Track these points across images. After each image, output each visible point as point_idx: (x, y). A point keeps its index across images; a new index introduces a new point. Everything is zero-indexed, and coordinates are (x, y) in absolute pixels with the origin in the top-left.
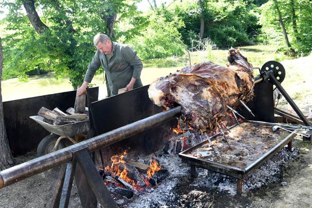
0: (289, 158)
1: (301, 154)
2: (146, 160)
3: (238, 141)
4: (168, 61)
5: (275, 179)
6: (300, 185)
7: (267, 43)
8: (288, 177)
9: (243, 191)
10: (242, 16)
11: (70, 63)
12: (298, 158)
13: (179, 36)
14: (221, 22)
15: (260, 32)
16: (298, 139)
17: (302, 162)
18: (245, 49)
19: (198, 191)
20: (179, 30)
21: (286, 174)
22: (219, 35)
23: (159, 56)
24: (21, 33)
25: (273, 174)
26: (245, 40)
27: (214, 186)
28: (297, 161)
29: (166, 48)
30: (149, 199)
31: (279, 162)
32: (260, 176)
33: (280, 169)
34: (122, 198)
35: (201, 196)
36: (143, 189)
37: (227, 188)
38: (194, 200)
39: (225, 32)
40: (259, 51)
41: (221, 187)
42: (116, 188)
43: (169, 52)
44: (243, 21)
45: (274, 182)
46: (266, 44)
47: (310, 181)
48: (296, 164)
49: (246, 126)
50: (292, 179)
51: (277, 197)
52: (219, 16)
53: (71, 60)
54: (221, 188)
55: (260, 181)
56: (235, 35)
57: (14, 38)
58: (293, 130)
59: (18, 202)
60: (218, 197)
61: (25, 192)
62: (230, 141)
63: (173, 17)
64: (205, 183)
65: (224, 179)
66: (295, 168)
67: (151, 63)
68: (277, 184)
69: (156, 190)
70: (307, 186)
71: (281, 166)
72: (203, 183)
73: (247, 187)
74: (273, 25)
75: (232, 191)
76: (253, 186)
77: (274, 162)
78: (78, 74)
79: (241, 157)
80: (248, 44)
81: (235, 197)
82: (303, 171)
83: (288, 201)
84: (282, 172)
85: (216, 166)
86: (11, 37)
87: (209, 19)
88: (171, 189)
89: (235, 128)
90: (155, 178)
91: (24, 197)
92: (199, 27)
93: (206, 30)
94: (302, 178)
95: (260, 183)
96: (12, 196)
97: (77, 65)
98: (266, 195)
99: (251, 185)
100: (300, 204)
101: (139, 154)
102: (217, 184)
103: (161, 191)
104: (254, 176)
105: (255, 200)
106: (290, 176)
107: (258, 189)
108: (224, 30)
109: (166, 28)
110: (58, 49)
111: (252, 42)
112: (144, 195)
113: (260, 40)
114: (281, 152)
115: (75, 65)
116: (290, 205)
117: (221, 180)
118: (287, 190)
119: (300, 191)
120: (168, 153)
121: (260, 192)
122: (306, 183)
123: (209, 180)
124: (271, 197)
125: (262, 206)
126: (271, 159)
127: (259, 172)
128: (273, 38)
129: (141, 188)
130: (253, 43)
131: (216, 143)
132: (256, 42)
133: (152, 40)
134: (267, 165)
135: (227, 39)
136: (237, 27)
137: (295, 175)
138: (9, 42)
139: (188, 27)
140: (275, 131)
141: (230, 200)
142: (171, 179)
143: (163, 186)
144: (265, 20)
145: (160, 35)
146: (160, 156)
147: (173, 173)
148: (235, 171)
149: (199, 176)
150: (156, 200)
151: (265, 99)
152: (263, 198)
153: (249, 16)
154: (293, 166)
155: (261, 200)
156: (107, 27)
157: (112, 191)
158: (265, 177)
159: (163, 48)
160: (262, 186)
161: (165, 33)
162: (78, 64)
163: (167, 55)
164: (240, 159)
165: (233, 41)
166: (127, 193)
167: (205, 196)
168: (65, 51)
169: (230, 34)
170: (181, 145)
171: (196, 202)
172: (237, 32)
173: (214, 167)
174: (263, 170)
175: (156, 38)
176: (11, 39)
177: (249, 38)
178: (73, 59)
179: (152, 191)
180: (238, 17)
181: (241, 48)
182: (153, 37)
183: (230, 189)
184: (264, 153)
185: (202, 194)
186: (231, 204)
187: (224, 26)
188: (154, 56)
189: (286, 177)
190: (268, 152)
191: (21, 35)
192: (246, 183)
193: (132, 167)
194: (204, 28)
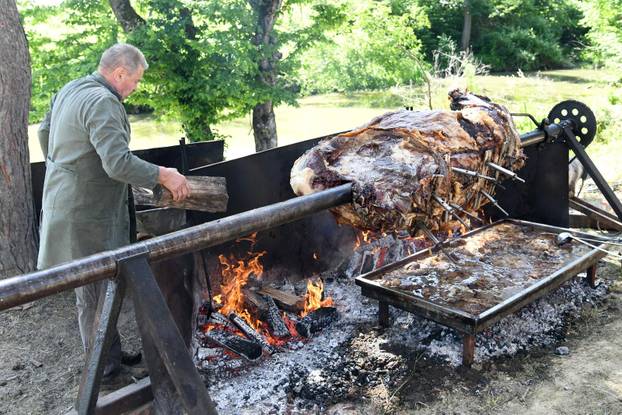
0: (584, 300)
1: (612, 294)
2: (299, 287)
3: (481, 260)
4: (393, 96)
5: (548, 341)
6: (595, 354)
7: (601, 65)
8: (575, 337)
9: (476, 358)
10: (551, 8)
11: (184, 92)
12: (605, 301)
13: (418, 44)
14: (507, 20)
15: (587, 42)
16: (612, 262)
17: (610, 309)
18: (551, 77)
19: (386, 354)
20: (419, 34)
21: (574, 332)
22: (500, 45)
23: (373, 84)
24: (95, 30)
25: (546, 330)
26: (556, 59)
27: (421, 346)
28: (600, 306)
29: (390, 67)
30: (290, 363)
31: (563, 307)
32: (518, 331)
33: (564, 320)
34: (238, 357)
35: (391, 363)
36: (283, 344)
37: (444, 351)
38: (378, 370)
39: (514, 40)
40: (582, 81)
41: (434, 348)
42: (230, 338)
43: (395, 76)
44: (552, 19)
45: (544, 346)
46: (599, 67)
47: (616, 348)
48: (597, 313)
49: (506, 231)
50: (583, 342)
51: (542, 375)
52: (501, 6)
53: (184, 88)
54: (434, 351)
55: (515, 342)
56: (533, 47)
57: (80, 40)
58: (597, 244)
59: (47, 351)
60: (424, 367)
61: (63, 334)
62: (464, 259)
63: (408, 8)
64: (405, 339)
65: (443, 333)
66: (594, 321)
67: (358, 98)
68: (550, 349)
69: (306, 346)
70: (608, 358)
71: (566, 315)
72: (400, 338)
73: (486, 351)
74: (614, 28)
75: (454, 357)
76: (498, 351)
77: (553, 305)
78: (198, 115)
79: (479, 290)
80: (560, 67)
81: (458, 370)
82: (609, 328)
83: (563, 384)
84: (565, 327)
85: (424, 306)
86: (74, 38)
87: (483, 13)
88: (336, 345)
89: (482, 234)
90: (306, 322)
91: (60, 344)
92: (461, 28)
93: (474, 36)
94: (603, 342)
95: (515, 345)
96: (39, 339)
97: (195, 97)
98: (522, 370)
99: (497, 348)
100: (585, 393)
101: (288, 275)
102: (427, 341)
103: (315, 349)
104: (503, 332)
105: (497, 379)
106: (581, 336)
107: (508, 356)
108: (512, 35)
109: (391, 28)
110: (162, 65)
111: (569, 62)
112: (282, 354)
113: (586, 58)
114: (570, 287)
115: (192, 96)
116: (564, 392)
117: (436, 336)
118: (565, 362)
119: (591, 368)
120: (345, 277)
121: (511, 364)
122: (608, 351)
123: (415, 334)
124: (531, 374)
125: (507, 391)
126: (548, 300)
127: (518, 324)
128: (611, 55)
129: (280, 339)
130: (572, 65)
131: (437, 260)
132: (579, 63)
133: (362, 53)
134: (537, 311)
135: (519, 55)
136: (538, 30)
137: (590, 333)
138: (71, 48)
139: (437, 29)
140: (562, 244)
141: (447, 374)
142: (340, 327)
143: (322, 338)
144: (596, 17)
145: (379, 42)
146: (330, 281)
147: (347, 315)
148: (458, 317)
149: (396, 323)
150: (305, 365)
151: (552, 179)
152: (515, 376)
153: (567, 9)
154: (590, 316)
155: (508, 379)
156: (260, 23)
157: (221, 342)
158: (528, 334)
159: (383, 69)
160: (519, 351)
161: (389, 39)
162: (197, 94)
163: (391, 83)
164: (476, 295)
165: (530, 59)
166: (249, 347)
167: (399, 364)
168: (173, 68)
169: (524, 44)
170: (372, 262)
171: (379, 373)
172: (538, 41)
173: (421, 308)
174: (525, 320)
175: (369, 47)
176: (74, 42)
177: (564, 53)
178: (190, 86)
179: (300, 348)
180: (543, 10)
181: (544, 73)
182: (364, 45)
183: (450, 353)
184: (526, 287)
185: (393, 360)
186: (447, 383)
187: (513, 28)
188: (364, 83)
189: (572, 336)
190: (536, 285)
191: (95, 36)
192: (486, 344)
193: (267, 299)
194: (472, 30)
